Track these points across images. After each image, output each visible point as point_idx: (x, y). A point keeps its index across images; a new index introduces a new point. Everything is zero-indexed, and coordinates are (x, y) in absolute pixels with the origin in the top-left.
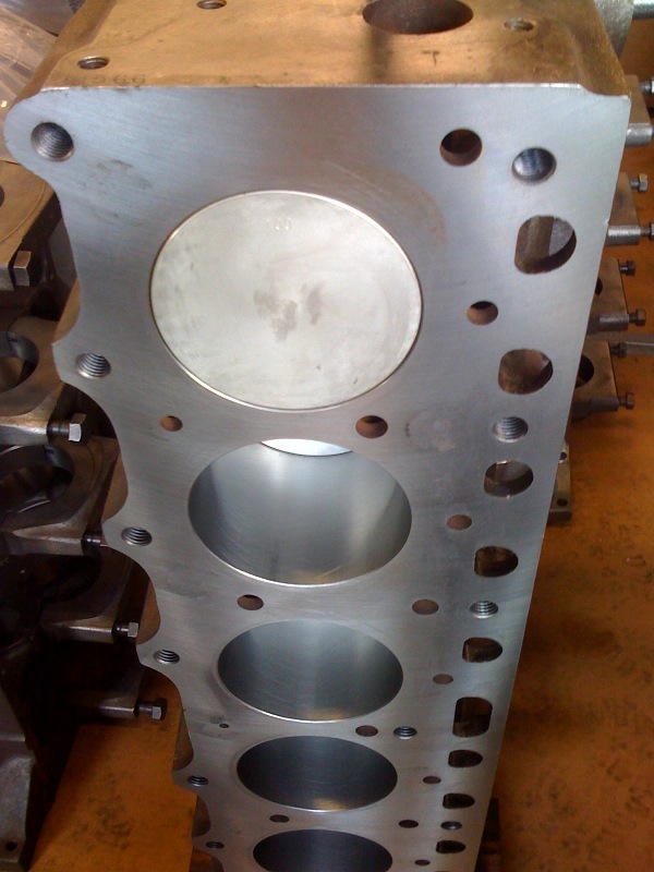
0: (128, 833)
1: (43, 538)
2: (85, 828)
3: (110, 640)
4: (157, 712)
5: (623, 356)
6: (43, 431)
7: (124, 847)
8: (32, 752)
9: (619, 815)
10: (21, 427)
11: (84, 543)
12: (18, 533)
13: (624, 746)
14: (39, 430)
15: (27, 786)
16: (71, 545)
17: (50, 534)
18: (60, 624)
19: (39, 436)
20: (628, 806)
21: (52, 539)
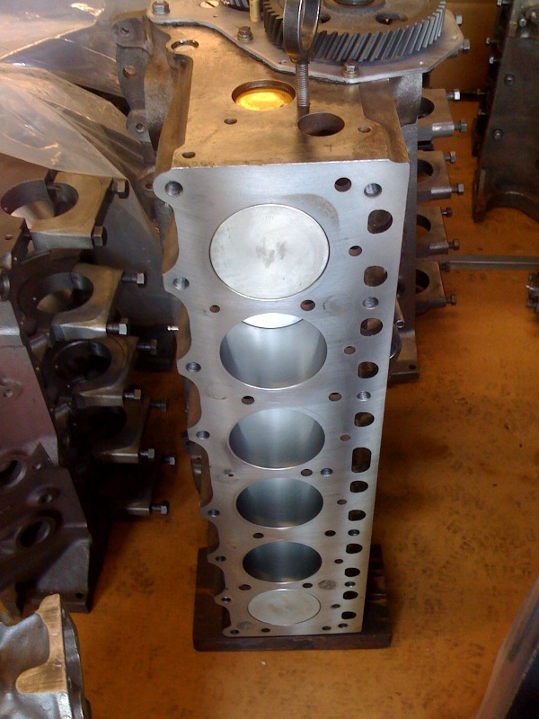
0: (152, 584)
1: (99, 396)
2: (124, 584)
3: (136, 461)
4: (164, 509)
5: (448, 271)
6: (104, 330)
7: (150, 593)
8: (90, 535)
9: (456, 552)
10: (91, 328)
11: (124, 398)
12: (83, 394)
13: (457, 513)
14: (102, 329)
15: (88, 556)
16: (116, 400)
17: (102, 394)
18: (105, 453)
19: (101, 332)
20: (462, 547)
21: (104, 396)
